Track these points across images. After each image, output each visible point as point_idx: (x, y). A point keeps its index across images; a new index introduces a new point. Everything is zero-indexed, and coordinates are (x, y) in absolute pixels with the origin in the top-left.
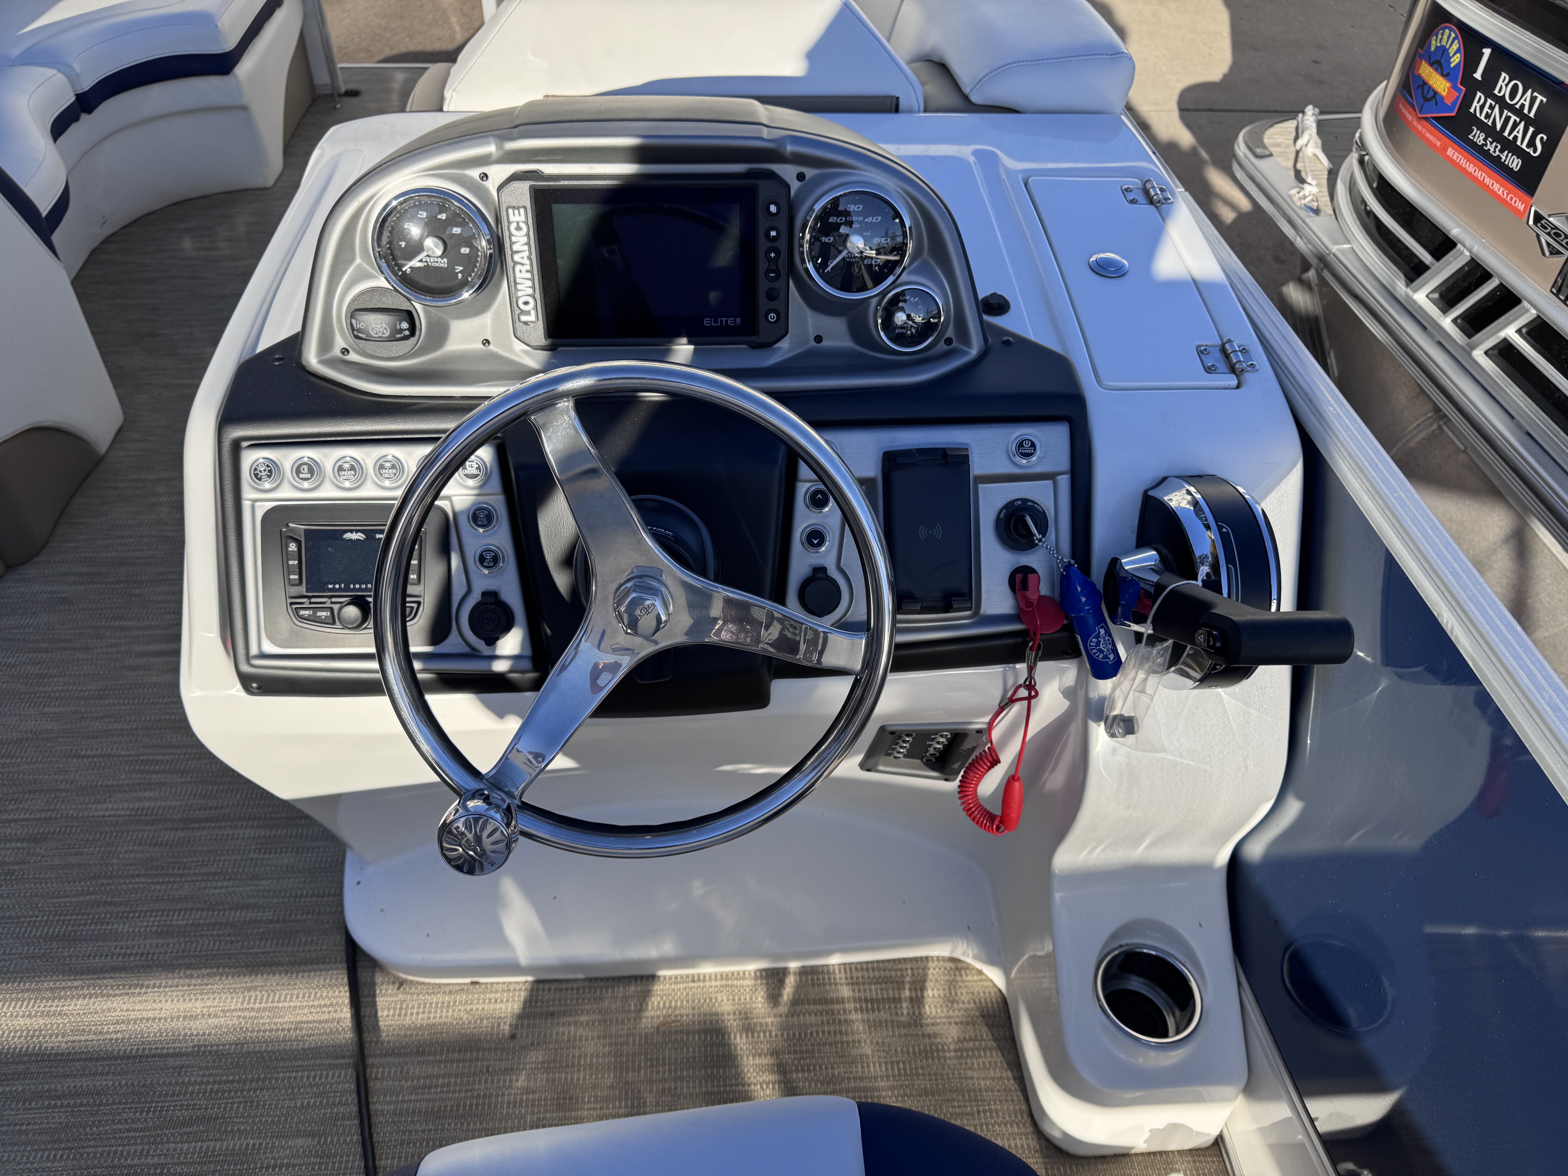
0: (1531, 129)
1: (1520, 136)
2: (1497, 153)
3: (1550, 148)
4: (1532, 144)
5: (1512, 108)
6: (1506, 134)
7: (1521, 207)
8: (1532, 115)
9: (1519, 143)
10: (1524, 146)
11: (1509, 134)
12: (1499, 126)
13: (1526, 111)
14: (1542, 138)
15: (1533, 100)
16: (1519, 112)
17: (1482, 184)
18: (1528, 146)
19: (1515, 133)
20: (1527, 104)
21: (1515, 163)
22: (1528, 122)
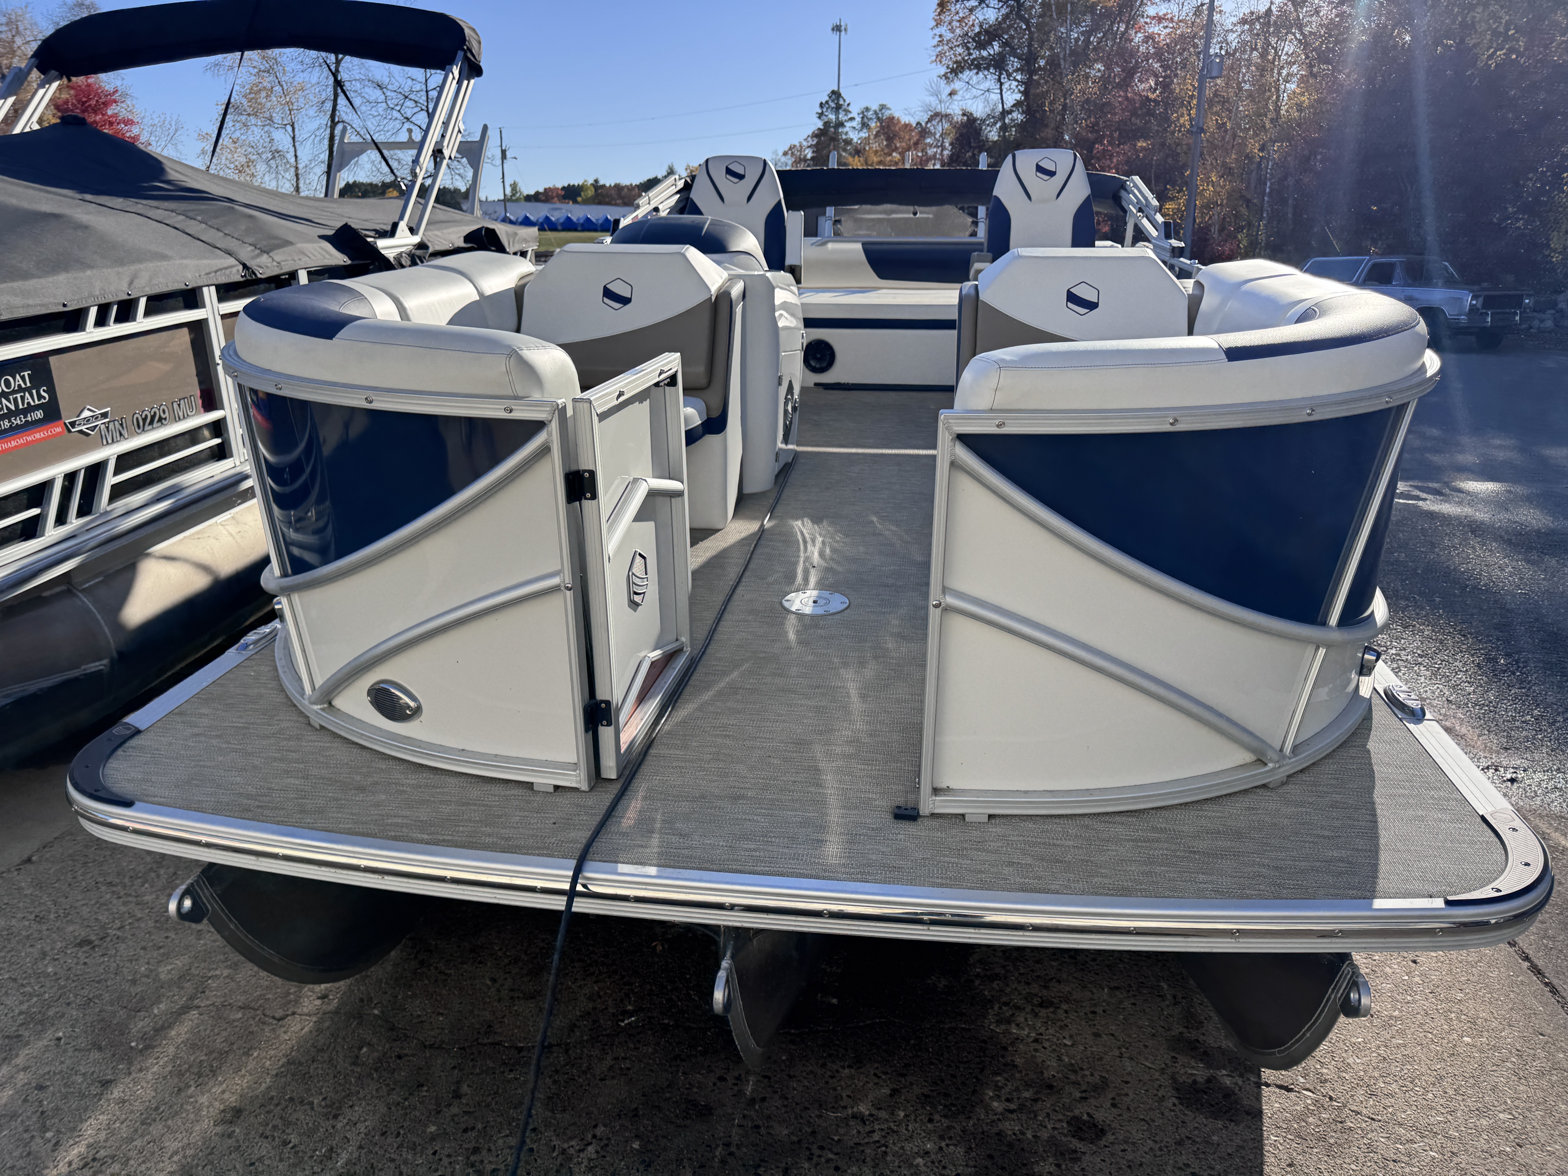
0: (34, 391)
1: (30, 400)
2: (24, 420)
3: (52, 391)
4: (40, 397)
5: (14, 392)
6: (21, 407)
7: (59, 430)
8: (28, 384)
9: (32, 404)
10: (37, 402)
11: (23, 405)
12: (13, 408)
13: (23, 386)
14: (44, 391)
15: (23, 378)
16: (20, 389)
17: (28, 443)
18: (39, 400)
19: (26, 401)
20: (21, 382)
21: (39, 414)
22: (29, 390)
